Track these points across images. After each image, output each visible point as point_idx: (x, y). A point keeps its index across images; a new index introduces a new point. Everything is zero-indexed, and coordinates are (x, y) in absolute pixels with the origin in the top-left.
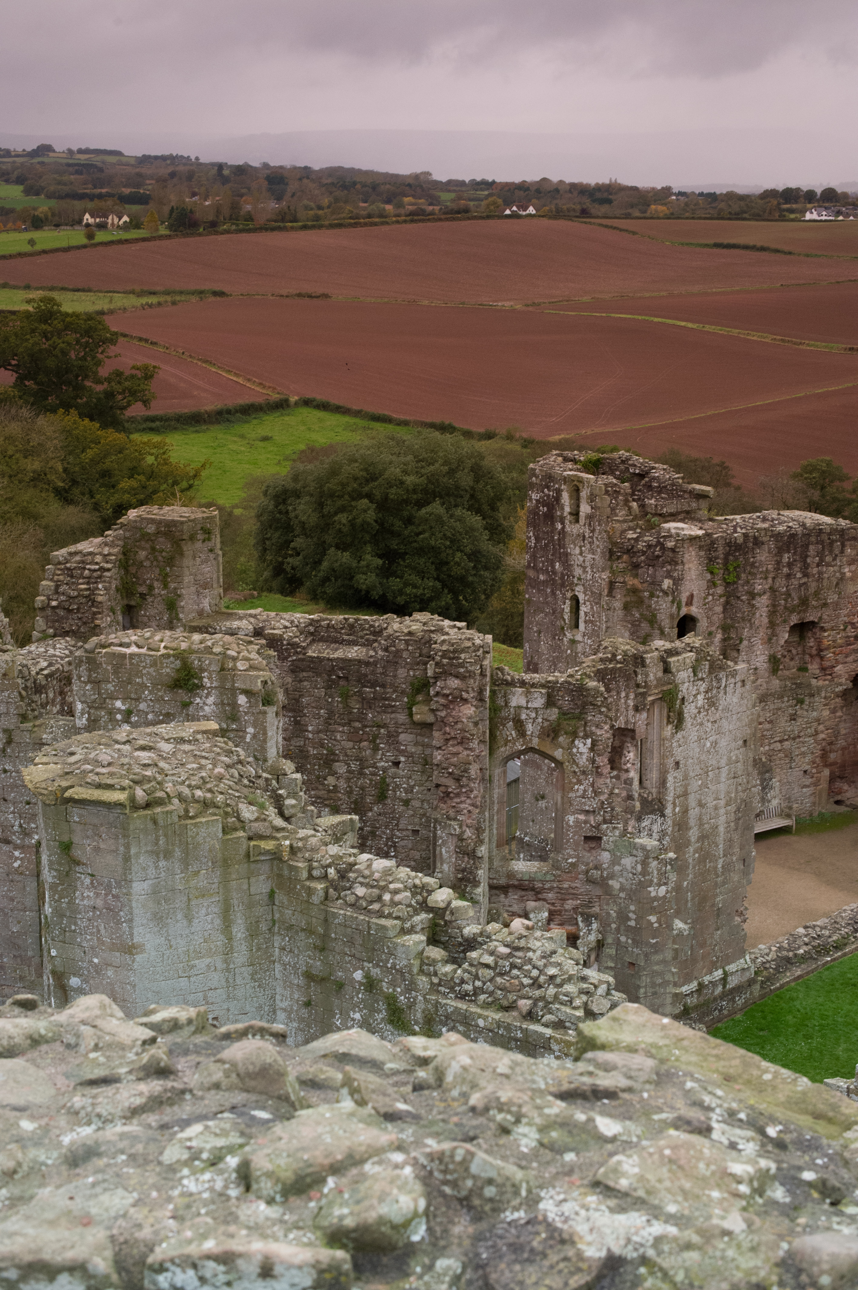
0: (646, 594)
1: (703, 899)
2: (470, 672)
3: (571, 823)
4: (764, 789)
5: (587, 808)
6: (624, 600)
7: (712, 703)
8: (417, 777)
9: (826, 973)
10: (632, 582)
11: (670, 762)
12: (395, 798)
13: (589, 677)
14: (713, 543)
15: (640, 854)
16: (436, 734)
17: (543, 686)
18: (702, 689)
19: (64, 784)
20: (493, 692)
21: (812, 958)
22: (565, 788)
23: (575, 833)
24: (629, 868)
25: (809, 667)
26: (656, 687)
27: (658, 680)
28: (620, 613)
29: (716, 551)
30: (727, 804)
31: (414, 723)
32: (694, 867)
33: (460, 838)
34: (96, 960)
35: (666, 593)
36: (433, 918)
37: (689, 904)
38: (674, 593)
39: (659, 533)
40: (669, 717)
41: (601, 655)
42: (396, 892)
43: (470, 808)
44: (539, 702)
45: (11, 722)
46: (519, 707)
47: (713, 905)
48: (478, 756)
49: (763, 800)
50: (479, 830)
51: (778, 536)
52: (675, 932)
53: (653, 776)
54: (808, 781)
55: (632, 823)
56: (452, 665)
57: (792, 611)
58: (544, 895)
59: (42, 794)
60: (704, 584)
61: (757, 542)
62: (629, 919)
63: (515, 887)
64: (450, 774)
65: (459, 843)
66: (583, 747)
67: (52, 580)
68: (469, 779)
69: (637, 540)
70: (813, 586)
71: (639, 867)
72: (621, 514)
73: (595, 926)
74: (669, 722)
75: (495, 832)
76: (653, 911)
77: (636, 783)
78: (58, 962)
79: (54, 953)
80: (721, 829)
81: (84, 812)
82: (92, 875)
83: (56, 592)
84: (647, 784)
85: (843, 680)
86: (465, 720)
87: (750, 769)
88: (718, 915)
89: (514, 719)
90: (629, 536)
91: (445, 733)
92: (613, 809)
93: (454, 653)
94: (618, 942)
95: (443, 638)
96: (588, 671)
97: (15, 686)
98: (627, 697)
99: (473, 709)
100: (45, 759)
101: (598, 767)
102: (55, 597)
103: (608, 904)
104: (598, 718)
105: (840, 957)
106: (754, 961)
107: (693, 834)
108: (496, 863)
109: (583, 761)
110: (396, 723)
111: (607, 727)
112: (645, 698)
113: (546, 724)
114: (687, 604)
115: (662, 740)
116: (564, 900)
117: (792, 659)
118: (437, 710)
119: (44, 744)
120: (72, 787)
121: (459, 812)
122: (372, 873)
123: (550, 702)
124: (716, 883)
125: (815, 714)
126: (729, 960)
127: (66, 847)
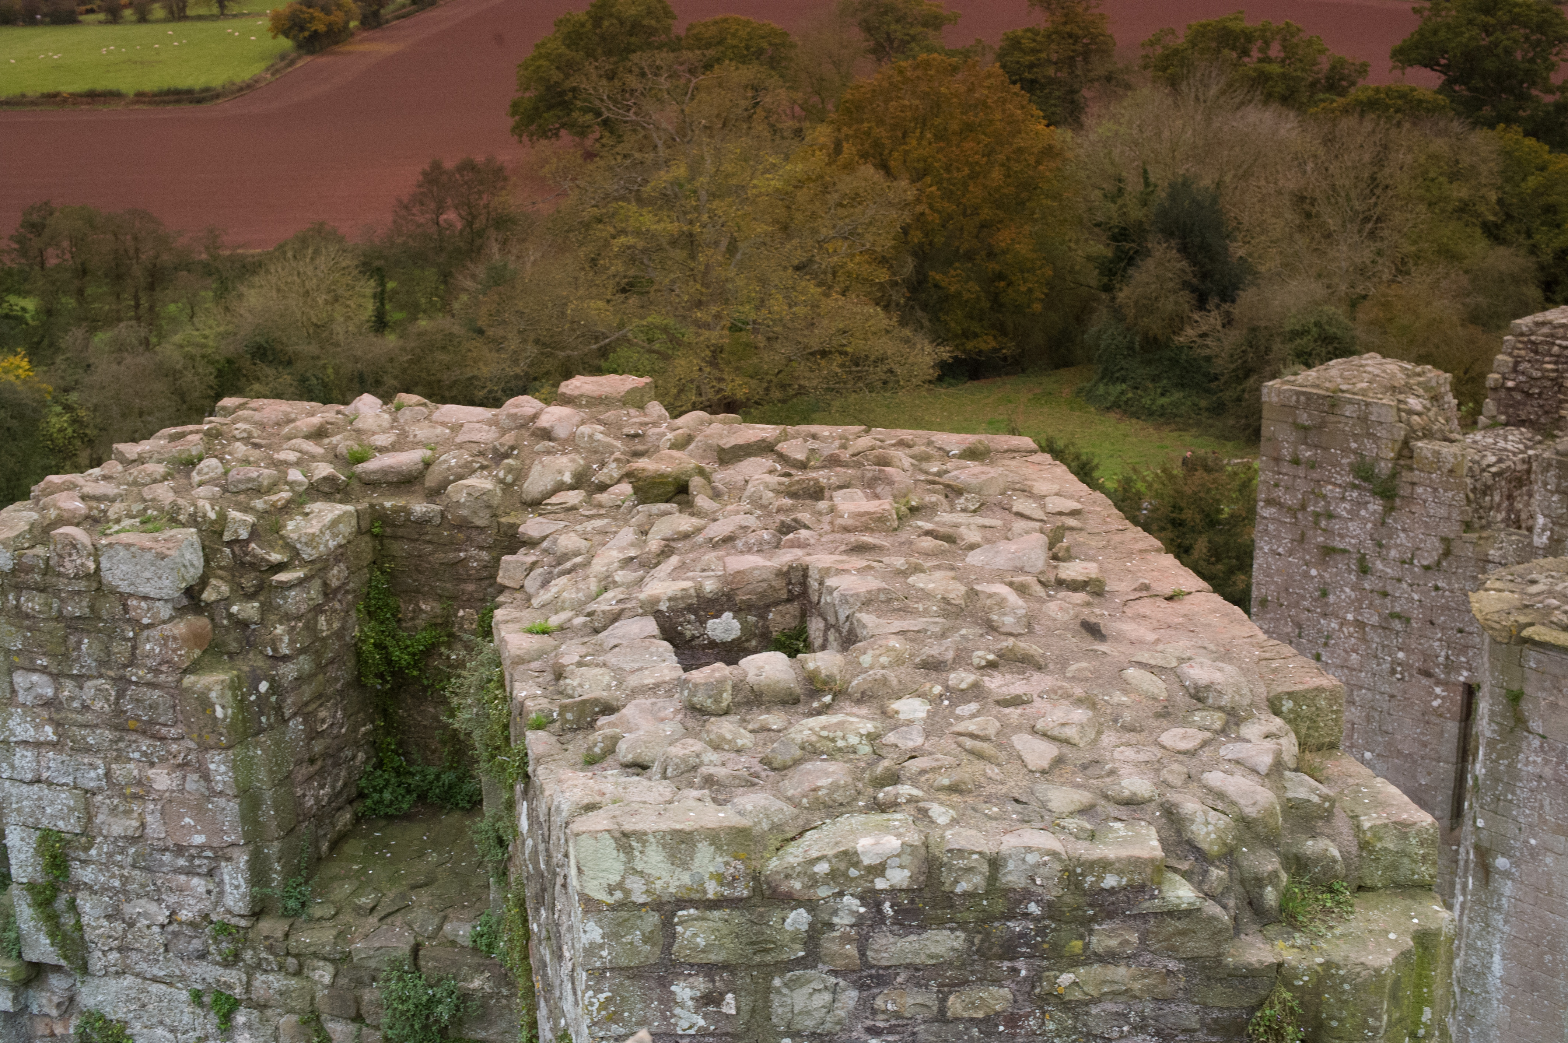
19: (1523, 619)
34: (1533, 842)
45: (1451, 530)
59: (1492, 628)
67: (1510, 354)
78: (1484, 835)
79: (1480, 823)
81: (1542, 657)
82: (1543, 737)
83: (1515, 370)
97: (1461, 486)
100: (1498, 585)
102: (1513, 376)
119: (1490, 562)
120: (1532, 624)
127: (1515, 698)
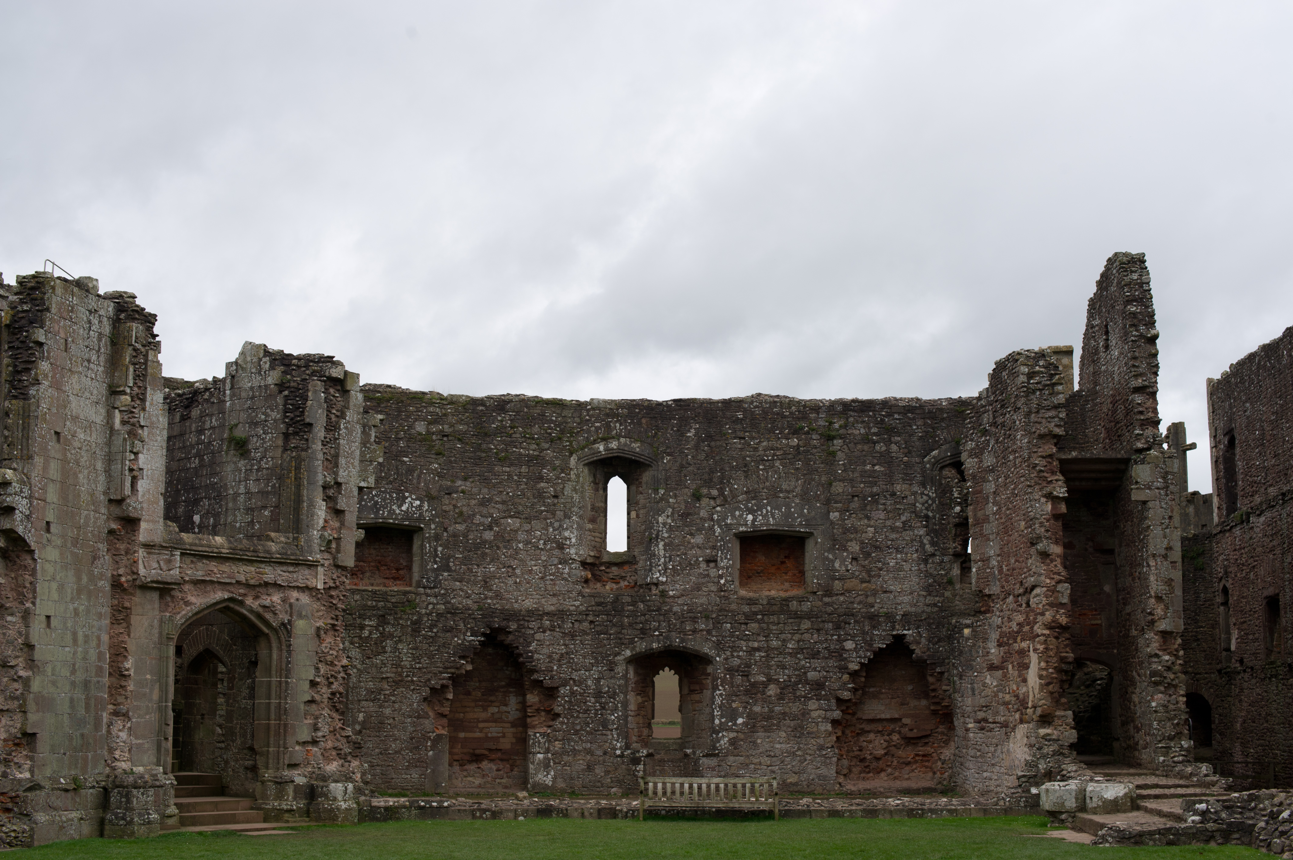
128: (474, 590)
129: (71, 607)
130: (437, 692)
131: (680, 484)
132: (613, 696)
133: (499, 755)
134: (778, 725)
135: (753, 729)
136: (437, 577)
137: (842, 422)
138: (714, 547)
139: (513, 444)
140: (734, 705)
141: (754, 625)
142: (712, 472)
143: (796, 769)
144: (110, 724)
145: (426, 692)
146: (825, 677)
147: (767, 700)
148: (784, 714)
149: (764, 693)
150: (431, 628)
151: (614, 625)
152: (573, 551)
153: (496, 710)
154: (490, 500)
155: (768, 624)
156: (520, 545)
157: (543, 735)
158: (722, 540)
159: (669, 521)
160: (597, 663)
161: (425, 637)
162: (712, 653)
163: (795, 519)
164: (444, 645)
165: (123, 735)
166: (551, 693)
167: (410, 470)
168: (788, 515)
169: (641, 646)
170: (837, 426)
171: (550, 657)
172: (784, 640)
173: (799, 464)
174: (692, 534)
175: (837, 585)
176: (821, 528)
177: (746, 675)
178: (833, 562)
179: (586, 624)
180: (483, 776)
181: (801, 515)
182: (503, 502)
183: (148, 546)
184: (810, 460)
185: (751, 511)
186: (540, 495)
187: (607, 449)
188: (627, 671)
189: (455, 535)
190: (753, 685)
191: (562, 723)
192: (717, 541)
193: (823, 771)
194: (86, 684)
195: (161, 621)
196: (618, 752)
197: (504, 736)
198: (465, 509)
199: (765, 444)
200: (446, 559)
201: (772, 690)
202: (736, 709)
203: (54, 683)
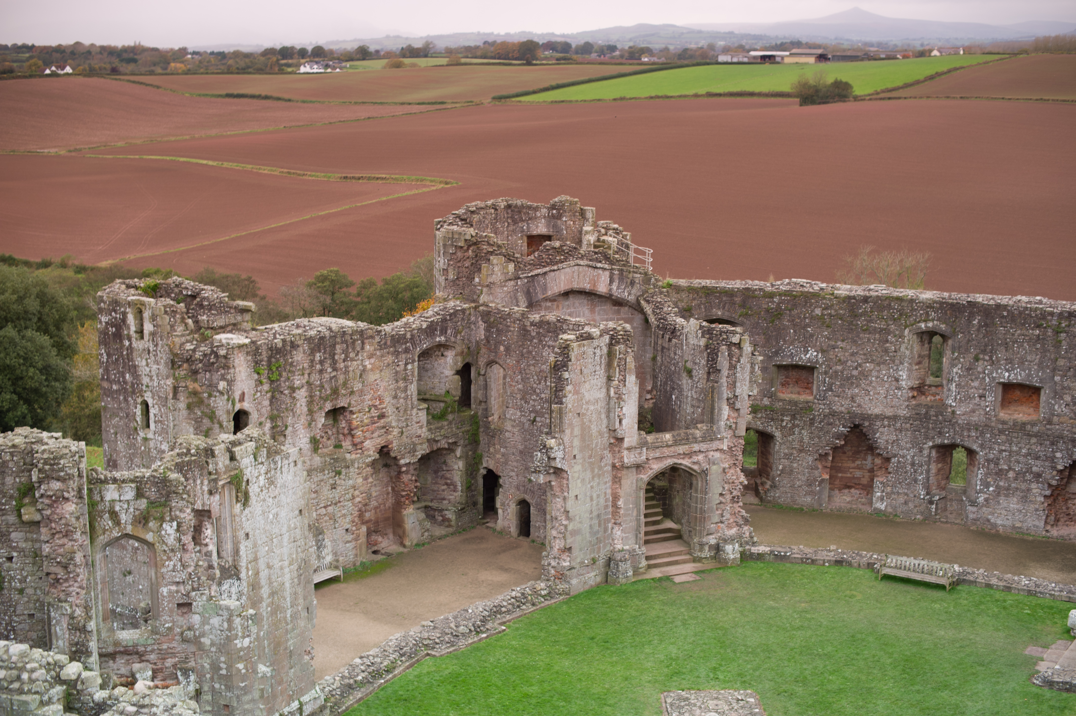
0: (205, 395)
1: (277, 645)
2: (69, 475)
3: (165, 594)
4: (319, 548)
5: (178, 580)
6: (187, 401)
7: (271, 482)
8: (29, 568)
9: (382, 693)
10: (192, 386)
11: (241, 535)
12: (10, 589)
13: (171, 470)
14: (257, 349)
15: (225, 613)
16: (43, 530)
17: (132, 481)
18: (263, 471)
20: (90, 490)
21: (369, 682)
22: (157, 565)
23: (169, 602)
24: (217, 626)
25: (343, 444)
26: (225, 473)
27: (226, 467)
28: (185, 413)
29: (261, 355)
30: (290, 564)
31: (23, 522)
32: (268, 619)
33: (72, 617)
35: (222, 393)
36: (67, 689)
37: (267, 650)
38: (228, 392)
39: (212, 343)
40: (237, 497)
41: (177, 451)
42: (33, 671)
43: (78, 590)
44: (129, 493)
46: (113, 501)
47: (286, 649)
48: (81, 546)
49: (319, 557)
50: (87, 608)
51: (310, 340)
52: (260, 675)
53: (228, 547)
54: (349, 537)
55: (214, 587)
56: (53, 470)
57: (326, 400)
58: (147, 657)
60: (253, 383)
61: (294, 346)
62: (221, 669)
63: (121, 653)
64: (58, 563)
65: (71, 621)
66: (170, 529)
68: (75, 565)
69: (194, 350)
70: (341, 378)
71: (226, 625)
72: (180, 329)
73: (192, 678)
74: (237, 501)
75: (100, 608)
76: (240, 659)
77: (215, 554)
80: (287, 585)
84: (224, 554)
85: (371, 453)
86: (68, 516)
87: (307, 533)
88: (291, 656)
89: (109, 511)
90: (188, 348)
91: (51, 528)
92: (199, 579)
93: (53, 461)
94: (213, 689)
95: (43, 448)
96: (169, 465)
98: (202, 483)
99: (74, 506)
101: (184, 545)
103: (202, 658)
104: (181, 504)
105: (392, 678)
106: (322, 690)
107: (265, 592)
108: (104, 635)
109: (171, 540)
110: (7, 524)
111: (189, 511)
112: (217, 483)
113: (137, 513)
114: (240, 401)
115: (233, 516)
116: (165, 659)
117: (329, 439)
118: (43, 509)
121: (68, 595)
122: (10, 657)
123: (139, 494)
124: (287, 630)
125: (351, 482)
126: (302, 692)
128: (846, 403)
129: (589, 486)
130: (823, 457)
131: (967, 350)
132: (921, 466)
133: (861, 486)
134: (1013, 494)
135: (999, 494)
136: (825, 394)
137: (1067, 323)
138: (984, 389)
139: (871, 321)
140: (988, 480)
141: (1003, 437)
142: (986, 345)
143: (1021, 520)
144: (612, 528)
145: (816, 456)
146: (1043, 471)
147: (1007, 479)
148: (1017, 488)
149: (1006, 475)
150: (820, 423)
151: (924, 428)
152: (904, 383)
153: (860, 463)
154: (857, 353)
155: (1012, 437)
156: (874, 379)
157: (881, 483)
158: (990, 385)
159: (959, 371)
160: (913, 447)
161: (817, 427)
162: (978, 449)
163: (1033, 378)
164: (827, 432)
165: (619, 533)
166: (888, 460)
167: (812, 336)
168: (1029, 375)
169: (938, 441)
170: (1063, 325)
171: (887, 441)
172: (1020, 448)
173: (1039, 346)
174: (972, 380)
175: (1055, 419)
176: (1048, 385)
177: (997, 464)
178: (1054, 405)
179: (908, 425)
180: (852, 496)
181: (1037, 376)
182: (865, 354)
183: (629, 449)
184: (1045, 344)
185: (1007, 371)
186: (886, 351)
187: (926, 327)
188: (930, 453)
189: (836, 372)
190: (1001, 470)
191: (892, 477)
192: (986, 386)
193: (1037, 523)
194: (599, 516)
195: (637, 480)
196: (922, 497)
197: (863, 477)
198: (842, 358)
199: (1019, 332)
200: (831, 385)
201: (1011, 474)
202: (990, 482)
203: (580, 522)
